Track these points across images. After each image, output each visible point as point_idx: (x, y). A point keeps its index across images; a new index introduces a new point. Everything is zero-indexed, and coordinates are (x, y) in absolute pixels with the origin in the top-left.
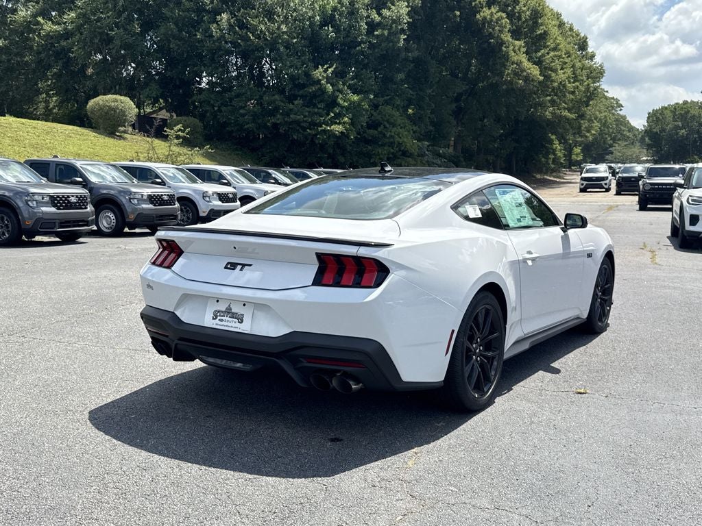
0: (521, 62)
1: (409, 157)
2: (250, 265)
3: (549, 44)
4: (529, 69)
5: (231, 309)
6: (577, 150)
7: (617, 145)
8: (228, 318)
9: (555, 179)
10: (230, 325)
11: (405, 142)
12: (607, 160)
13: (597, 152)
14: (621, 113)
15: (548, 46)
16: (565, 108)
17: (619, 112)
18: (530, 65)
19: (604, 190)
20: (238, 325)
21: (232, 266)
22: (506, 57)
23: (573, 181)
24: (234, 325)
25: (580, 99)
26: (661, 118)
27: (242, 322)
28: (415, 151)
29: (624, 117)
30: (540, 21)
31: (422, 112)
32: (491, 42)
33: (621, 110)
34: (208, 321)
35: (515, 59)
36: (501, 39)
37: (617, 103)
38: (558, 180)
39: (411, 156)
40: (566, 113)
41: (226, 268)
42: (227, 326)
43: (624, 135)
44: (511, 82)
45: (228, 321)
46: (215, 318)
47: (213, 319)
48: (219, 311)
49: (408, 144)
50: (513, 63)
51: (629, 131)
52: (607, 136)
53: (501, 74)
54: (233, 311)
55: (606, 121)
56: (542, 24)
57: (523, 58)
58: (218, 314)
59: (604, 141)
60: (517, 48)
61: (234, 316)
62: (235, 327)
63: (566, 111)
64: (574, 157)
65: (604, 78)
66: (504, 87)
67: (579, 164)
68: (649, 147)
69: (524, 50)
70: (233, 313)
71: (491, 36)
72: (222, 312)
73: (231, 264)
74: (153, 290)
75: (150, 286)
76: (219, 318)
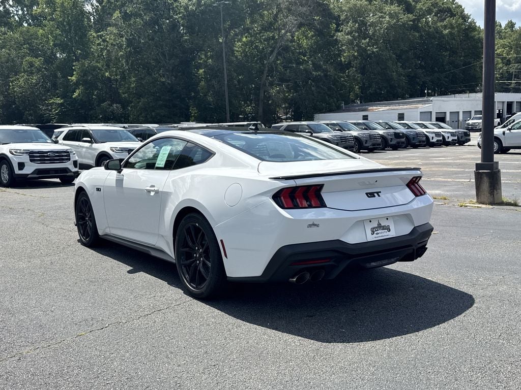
5: (381, 224)
8: (381, 231)
10: (383, 235)
20: (388, 233)
21: (371, 195)
27: (390, 231)
34: (369, 237)
41: (368, 197)
42: (382, 236)
45: (381, 233)
46: (373, 232)
47: (372, 234)
48: (374, 228)
54: (382, 225)
58: (374, 230)
62: (387, 236)
70: (383, 227)
72: (376, 228)
73: (370, 193)
74: (318, 226)
75: (315, 225)
76: (375, 232)
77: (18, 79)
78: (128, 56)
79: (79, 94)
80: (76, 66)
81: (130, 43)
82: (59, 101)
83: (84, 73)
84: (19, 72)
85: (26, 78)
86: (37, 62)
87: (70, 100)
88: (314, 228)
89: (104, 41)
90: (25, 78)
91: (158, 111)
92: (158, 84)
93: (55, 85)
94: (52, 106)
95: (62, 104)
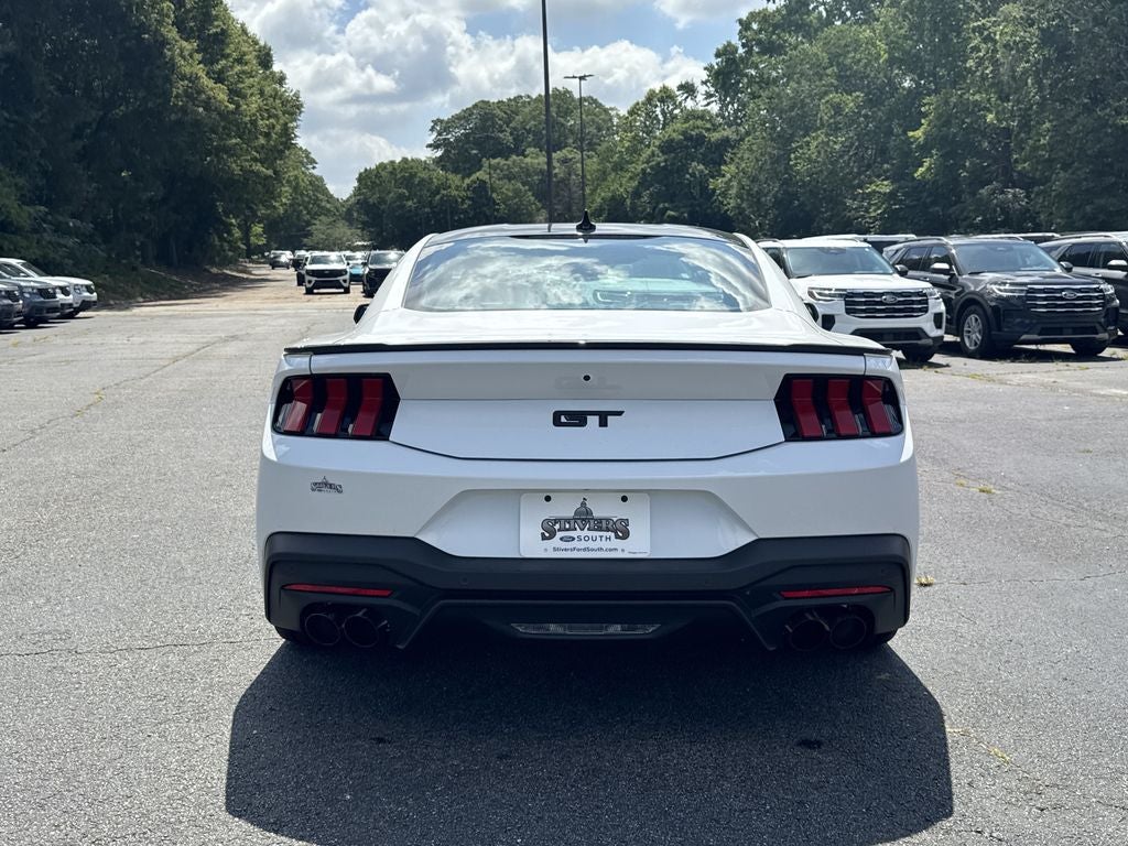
0: (198, 78)
1: (13, 233)
2: (620, 413)
3: (228, 51)
4: (212, 89)
5: (589, 512)
6: (258, 229)
7: (318, 222)
8: (586, 532)
9: (241, 275)
10: (590, 546)
11: (7, 206)
12: (305, 245)
13: (291, 232)
14: (315, 172)
15: (229, 56)
16: (255, 160)
17: (311, 171)
18: (211, 83)
19: (342, 290)
20: (616, 543)
21: (572, 419)
22: (172, 66)
23: (269, 277)
24: (605, 544)
25: (275, 146)
26: (378, 182)
27: (626, 535)
28: (26, 224)
29: (320, 179)
30: (214, 13)
31: (25, 153)
32: (144, 39)
33: (314, 168)
34: (532, 545)
35: (187, 70)
36: (162, 35)
37: (307, 157)
38: (245, 276)
39: (18, 231)
40: (258, 167)
41: (557, 422)
42: (587, 549)
43: (323, 208)
44: (184, 110)
45: (587, 539)
46: (548, 533)
47: (544, 538)
48: (556, 521)
49: (13, 211)
50: (183, 77)
51: (328, 202)
52: (301, 208)
53: (166, 95)
54: (596, 515)
55: (297, 184)
56: (217, 18)
57: (200, 70)
58: (557, 527)
59: (298, 216)
60: (186, 53)
61: (600, 525)
62: (611, 550)
63: (259, 164)
64: (253, 239)
65: (302, 115)
66: (173, 117)
67: (260, 250)
68: (365, 226)
69: (198, 57)
70: (600, 520)
71: (143, 28)
72: (568, 520)
73: (567, 414)
74: (340, 492)
75: (331, 486)
76: (560, 534)
77: (808, 143)
78: (1040, 71)
79: (929, 169)
80: (930, 104)
81: (1047, 38)
82: (885, 187)
83: (945, 120)
84: (811, 128)
85: (823, 141)
86: (850, 102)
87: (910, 184)
88: (327, 496)
89: (988, 39)
90: (820, 140)
91: (1102, 202)
92: (1107, 134)
93: (883, 152)
94: (870, 199)
95: (892, 195)
